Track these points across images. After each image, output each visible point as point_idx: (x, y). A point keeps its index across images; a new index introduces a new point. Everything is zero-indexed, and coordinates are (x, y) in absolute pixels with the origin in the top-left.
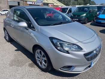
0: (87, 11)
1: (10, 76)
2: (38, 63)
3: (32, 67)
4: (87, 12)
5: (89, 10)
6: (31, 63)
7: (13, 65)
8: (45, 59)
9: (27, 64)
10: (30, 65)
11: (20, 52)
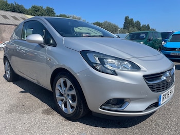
0: (145, 38)
1: (5, 127)
2: (60, 105)
3: (48, 114)
4: (145, 40)
5: (147, 38)
6: (48, 109)
7: (13, 112)
8: (73, 92)
9: (40, 110)
10: (45, 112)
11: (28, 94)
